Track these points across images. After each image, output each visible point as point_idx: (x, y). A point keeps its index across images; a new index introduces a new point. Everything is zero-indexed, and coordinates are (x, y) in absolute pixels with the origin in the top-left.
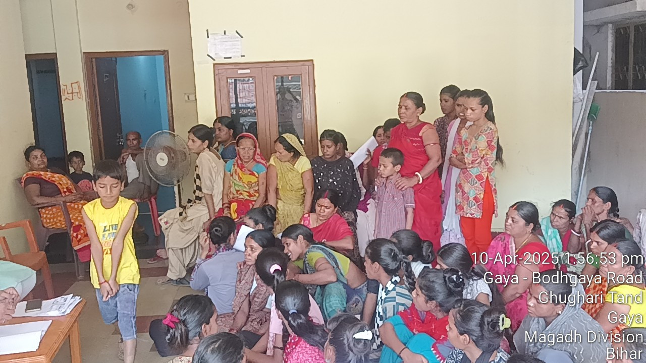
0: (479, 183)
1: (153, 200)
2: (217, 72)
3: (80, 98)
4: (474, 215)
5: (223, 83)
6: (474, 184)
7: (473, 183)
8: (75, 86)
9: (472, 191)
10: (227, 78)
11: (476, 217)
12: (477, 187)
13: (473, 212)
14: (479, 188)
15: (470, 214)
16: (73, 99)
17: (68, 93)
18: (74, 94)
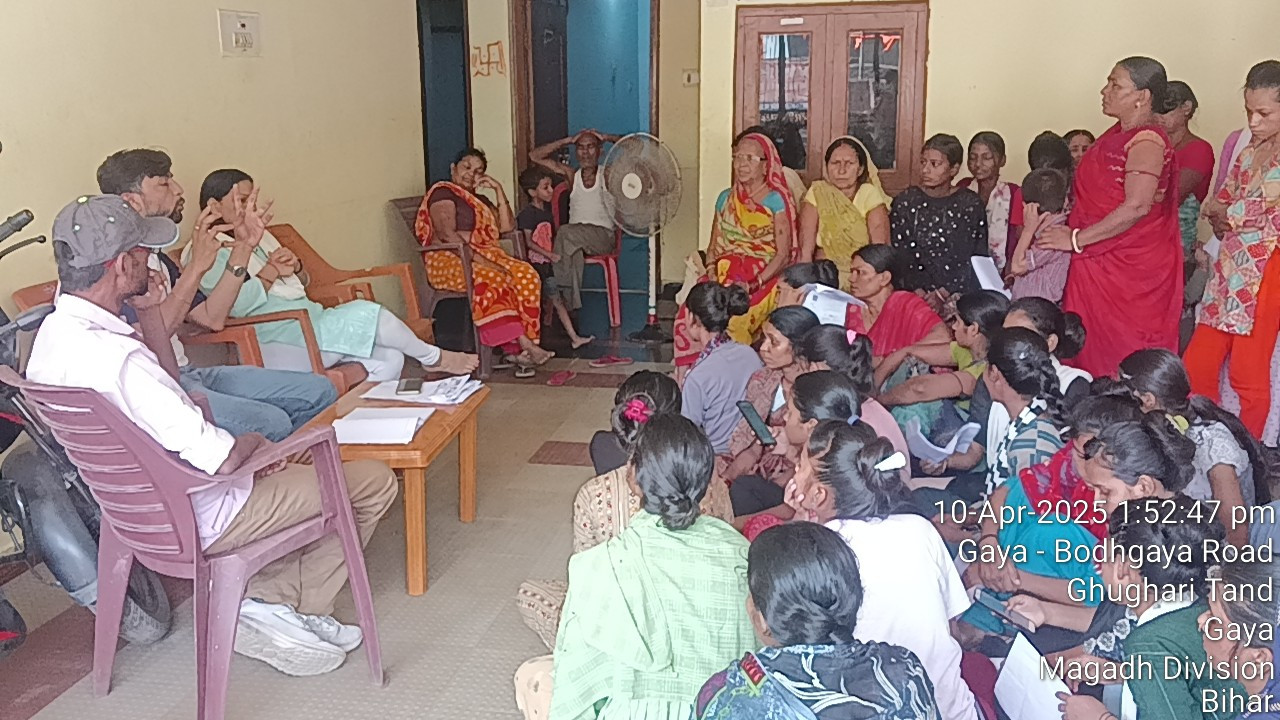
0: (1253, 261)
1: (612, 262)
2: (741, 22)
3: (501, 73)
4: (1235, 328)
5: (752, 43)
6: (1242, 264)
7: (1240, 261)
8: (494, 49)
9: (1236, 276)
10: (760, 34)
11: (1238, 331)
12: (1247, 269)
13: (1233, 322)
14: (1251, 271)
15: (1226, 324)
16: (489, 74)
17: (482, 63)
18: (491, 65)
